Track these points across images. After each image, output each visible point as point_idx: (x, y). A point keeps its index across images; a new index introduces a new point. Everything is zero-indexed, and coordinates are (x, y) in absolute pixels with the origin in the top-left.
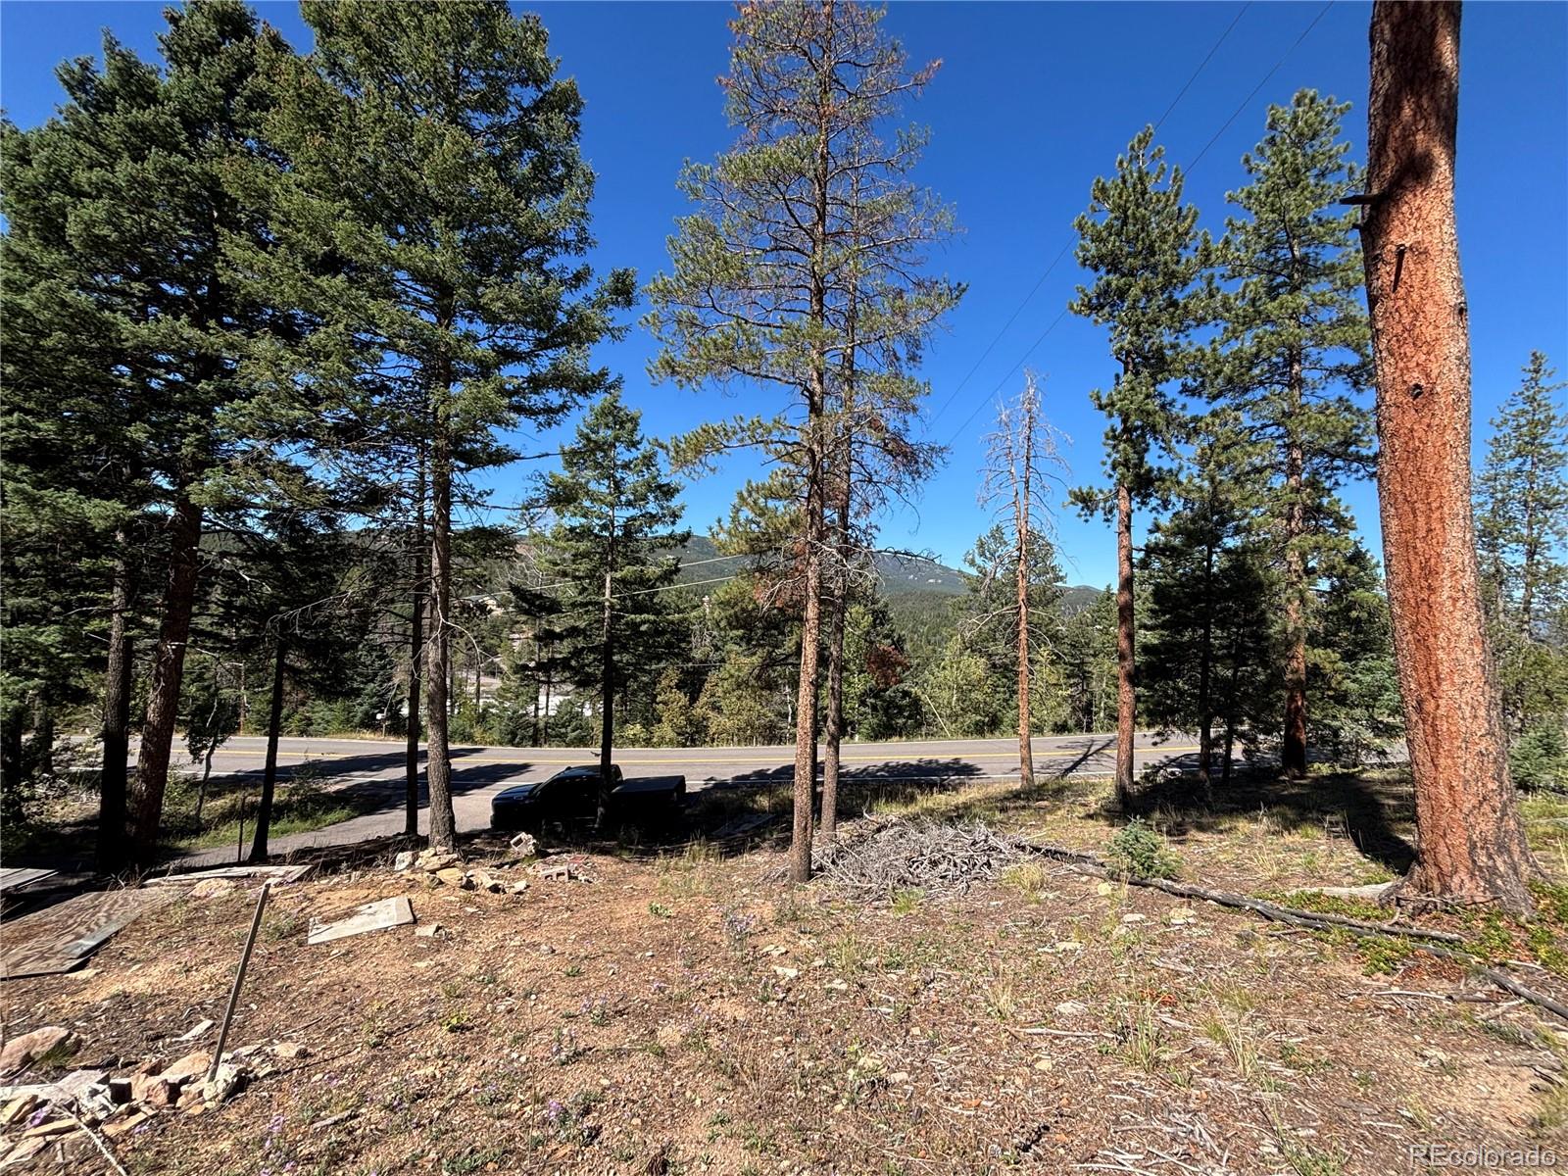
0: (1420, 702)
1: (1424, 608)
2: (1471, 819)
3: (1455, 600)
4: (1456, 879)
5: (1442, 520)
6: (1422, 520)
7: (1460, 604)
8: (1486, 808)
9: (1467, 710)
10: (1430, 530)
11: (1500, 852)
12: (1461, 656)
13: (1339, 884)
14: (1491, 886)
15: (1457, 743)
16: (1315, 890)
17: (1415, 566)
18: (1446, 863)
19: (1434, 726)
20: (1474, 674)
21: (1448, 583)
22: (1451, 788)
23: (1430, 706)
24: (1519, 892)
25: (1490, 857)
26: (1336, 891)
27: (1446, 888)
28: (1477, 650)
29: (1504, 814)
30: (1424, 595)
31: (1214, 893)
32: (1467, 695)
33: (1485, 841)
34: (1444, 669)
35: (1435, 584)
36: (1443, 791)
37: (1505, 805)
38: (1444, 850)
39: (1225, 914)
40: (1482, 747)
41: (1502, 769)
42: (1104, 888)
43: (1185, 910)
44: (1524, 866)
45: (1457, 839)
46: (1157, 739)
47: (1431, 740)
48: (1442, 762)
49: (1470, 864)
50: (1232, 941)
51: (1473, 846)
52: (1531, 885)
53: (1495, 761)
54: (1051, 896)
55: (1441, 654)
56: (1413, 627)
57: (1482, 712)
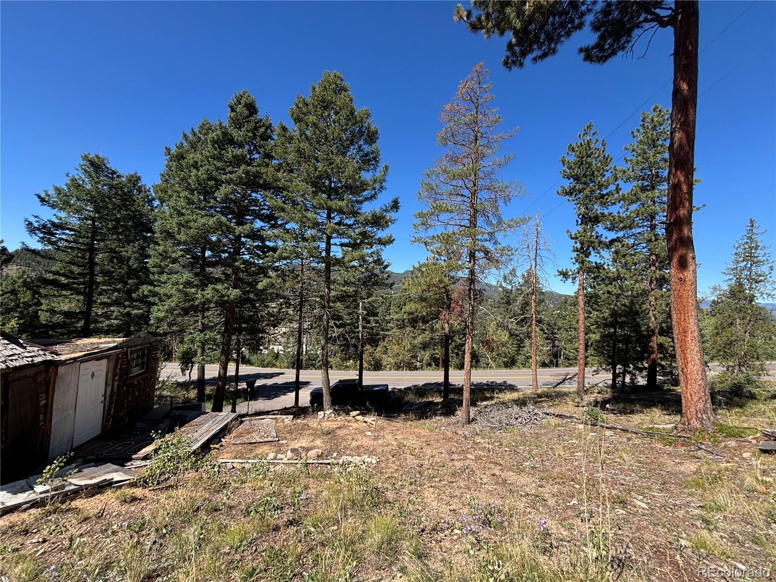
0: (683, 369)
1: (684, 342)
2: (696, 404)
3: (692, 340)
4: (692, 421)
5: (688, 317)
6: (682, 316)
7: (694, 341)
8: (701, 400)
9: (696, 372)
10: (685, 319)
11: (704, 413)
12: (694, 356)
13: (660, 425)
14: (702, 423)
15: (693, 381)
16: (652, 426)
17: (681, 329)
18: (689, 416)
19: (686, 376)
20: (698, 361)
21: (690, 335)
22: (691, 395)
23: (685, 370)
24: (709, 424)
25: (702, 415)
26: (659, 426)
27: (689, 424)
28: (698, 355)
29: (706, 402)
30: (683, 338)
31: (620, 427)
32: (695, 368)
33: (700, 410)
34: (689, 360)
35: (687, 335)
36: (689, 395)
37: (706, 400)
38: (689, 412)
39: (622, 433)
40: (700, 383)
41: (706, 389)
42: (581, 426)
43: (610, 432)
44: (712, 418)
45: (693, 410)
47: (686, 380)
48: (689, 387)
49: (696, 416)
50: (625, 440)
51: (697, 412)
52: (713, 423)
53: (704, 387)
54: (563, 429)
55: (688, 355)
56: (681, 346)
57: (700, 373)
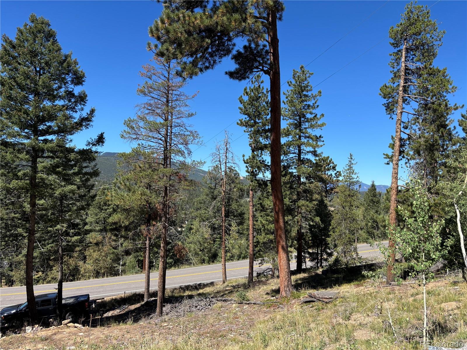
4: (283, 293)
14: (286, 293)
22: (282, 277)
24: (289, 293)
29: (289, 281)
33: (286, 286)
38: (281, 288)
46: (260, 265)
49: (284, 290)
54: (223, 309)
